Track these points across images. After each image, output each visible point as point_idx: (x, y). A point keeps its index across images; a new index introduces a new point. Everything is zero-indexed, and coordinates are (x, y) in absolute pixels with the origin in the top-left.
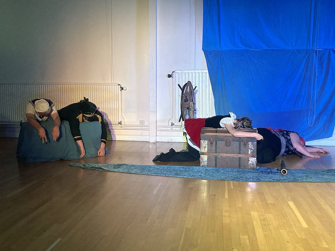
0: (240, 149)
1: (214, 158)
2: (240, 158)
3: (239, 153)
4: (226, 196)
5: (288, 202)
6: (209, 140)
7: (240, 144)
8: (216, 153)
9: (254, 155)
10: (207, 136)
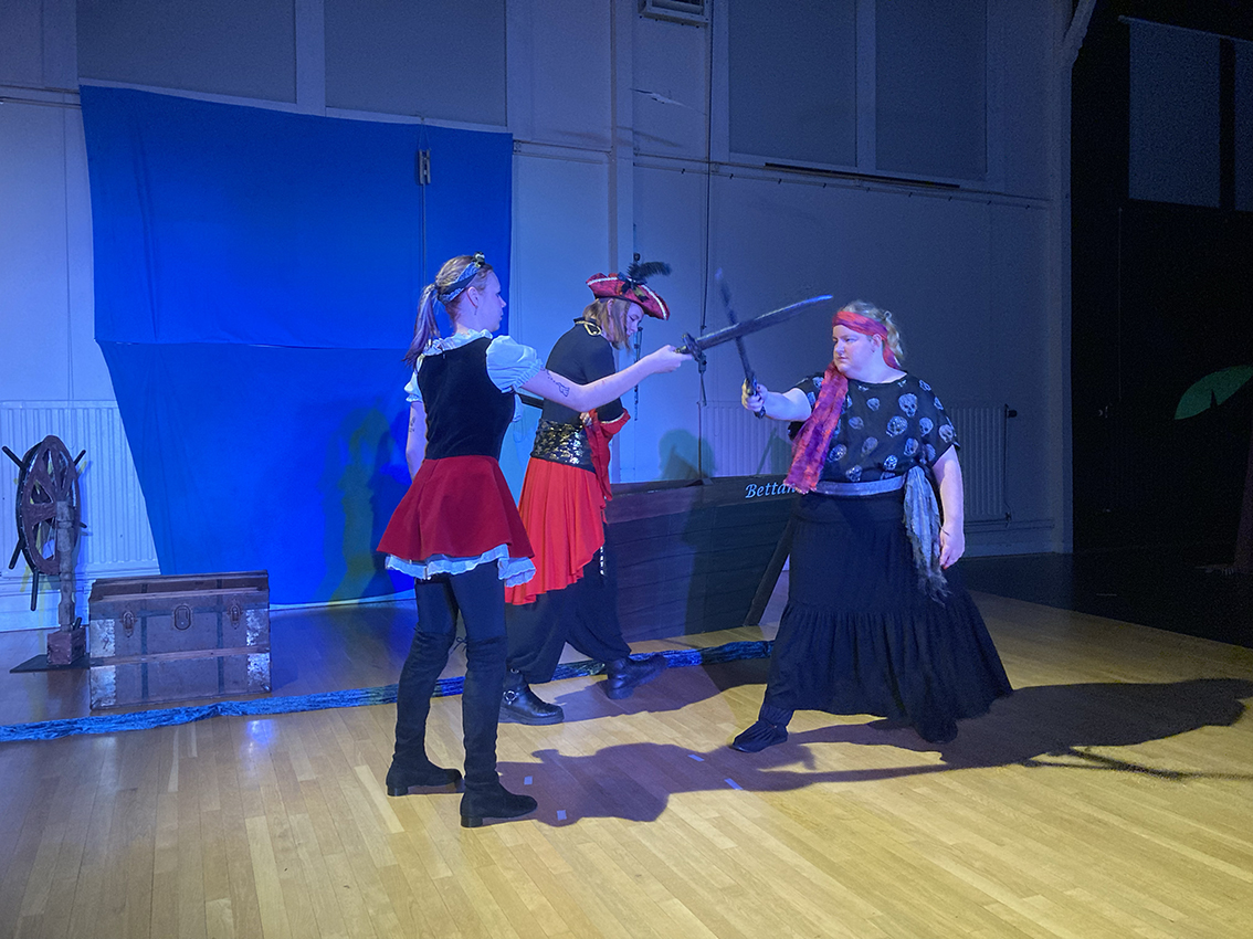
0: (220, 635)
1: (138, 672)
2: (220, 659)
3: (219, 645)
4: (173, 786)
5: (356, 768)
6: (119, 616)
7: (219, 620)
8: (145, 653)
9: (263, 646)
10: (113, 604)
